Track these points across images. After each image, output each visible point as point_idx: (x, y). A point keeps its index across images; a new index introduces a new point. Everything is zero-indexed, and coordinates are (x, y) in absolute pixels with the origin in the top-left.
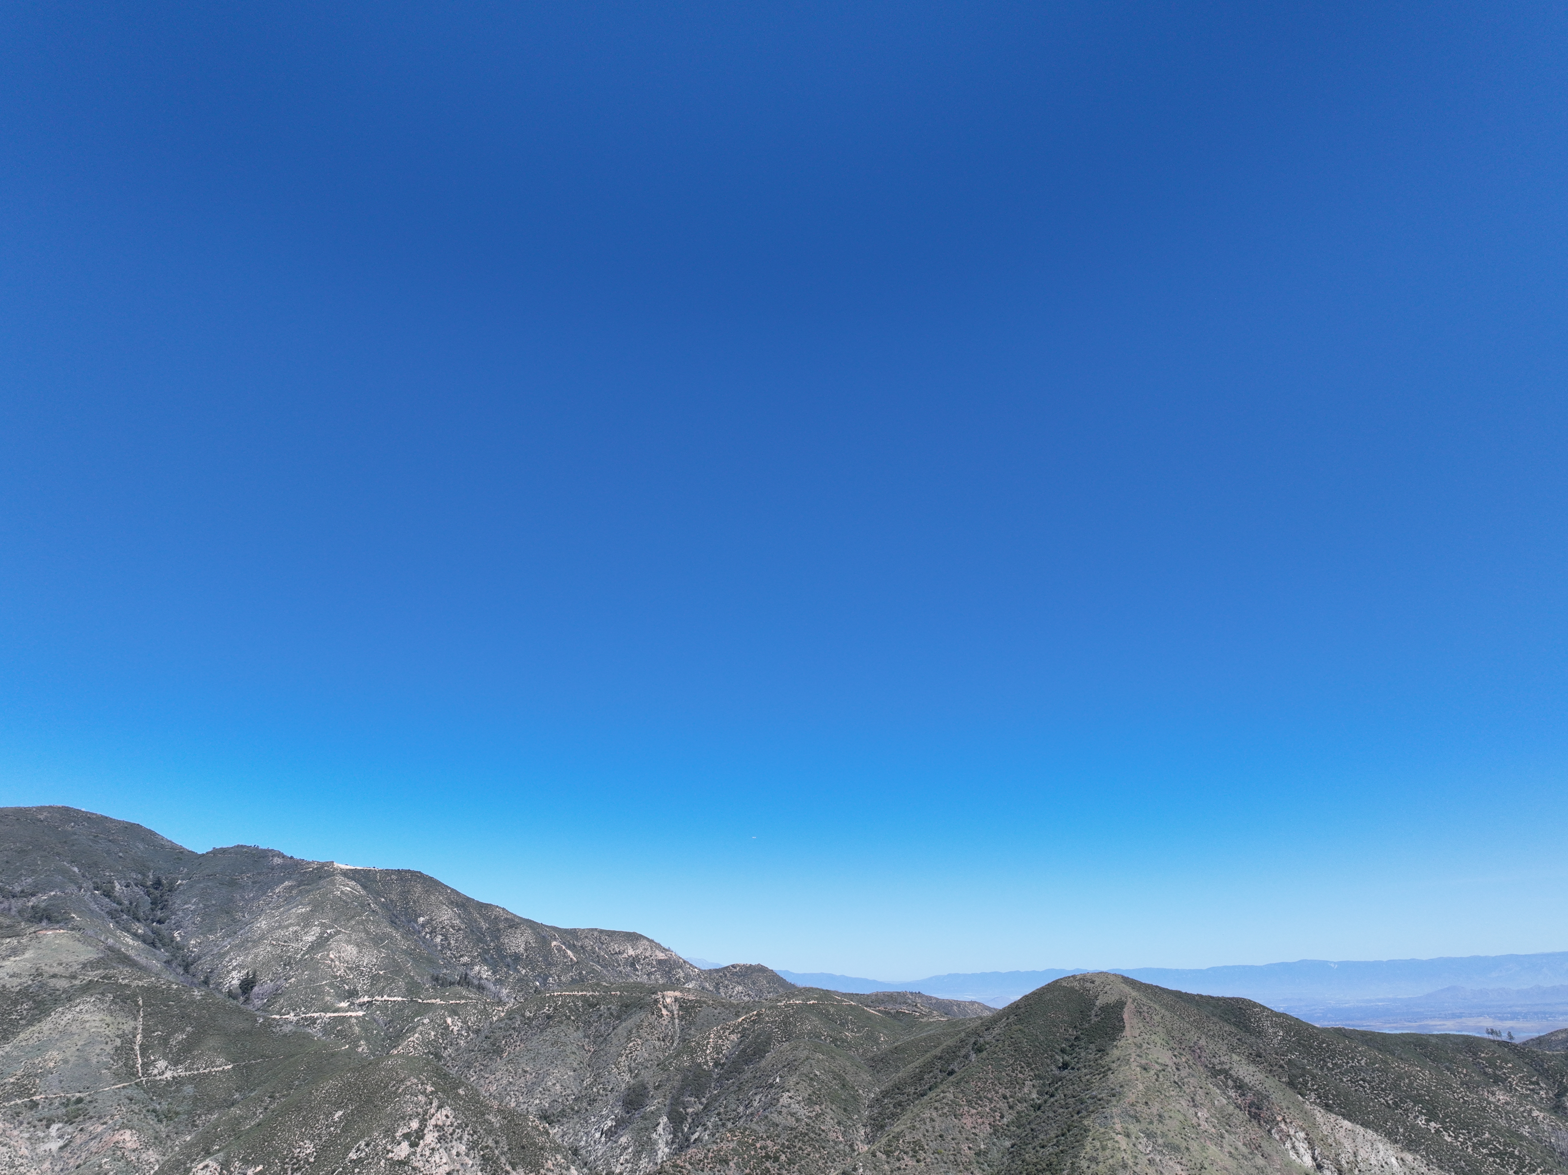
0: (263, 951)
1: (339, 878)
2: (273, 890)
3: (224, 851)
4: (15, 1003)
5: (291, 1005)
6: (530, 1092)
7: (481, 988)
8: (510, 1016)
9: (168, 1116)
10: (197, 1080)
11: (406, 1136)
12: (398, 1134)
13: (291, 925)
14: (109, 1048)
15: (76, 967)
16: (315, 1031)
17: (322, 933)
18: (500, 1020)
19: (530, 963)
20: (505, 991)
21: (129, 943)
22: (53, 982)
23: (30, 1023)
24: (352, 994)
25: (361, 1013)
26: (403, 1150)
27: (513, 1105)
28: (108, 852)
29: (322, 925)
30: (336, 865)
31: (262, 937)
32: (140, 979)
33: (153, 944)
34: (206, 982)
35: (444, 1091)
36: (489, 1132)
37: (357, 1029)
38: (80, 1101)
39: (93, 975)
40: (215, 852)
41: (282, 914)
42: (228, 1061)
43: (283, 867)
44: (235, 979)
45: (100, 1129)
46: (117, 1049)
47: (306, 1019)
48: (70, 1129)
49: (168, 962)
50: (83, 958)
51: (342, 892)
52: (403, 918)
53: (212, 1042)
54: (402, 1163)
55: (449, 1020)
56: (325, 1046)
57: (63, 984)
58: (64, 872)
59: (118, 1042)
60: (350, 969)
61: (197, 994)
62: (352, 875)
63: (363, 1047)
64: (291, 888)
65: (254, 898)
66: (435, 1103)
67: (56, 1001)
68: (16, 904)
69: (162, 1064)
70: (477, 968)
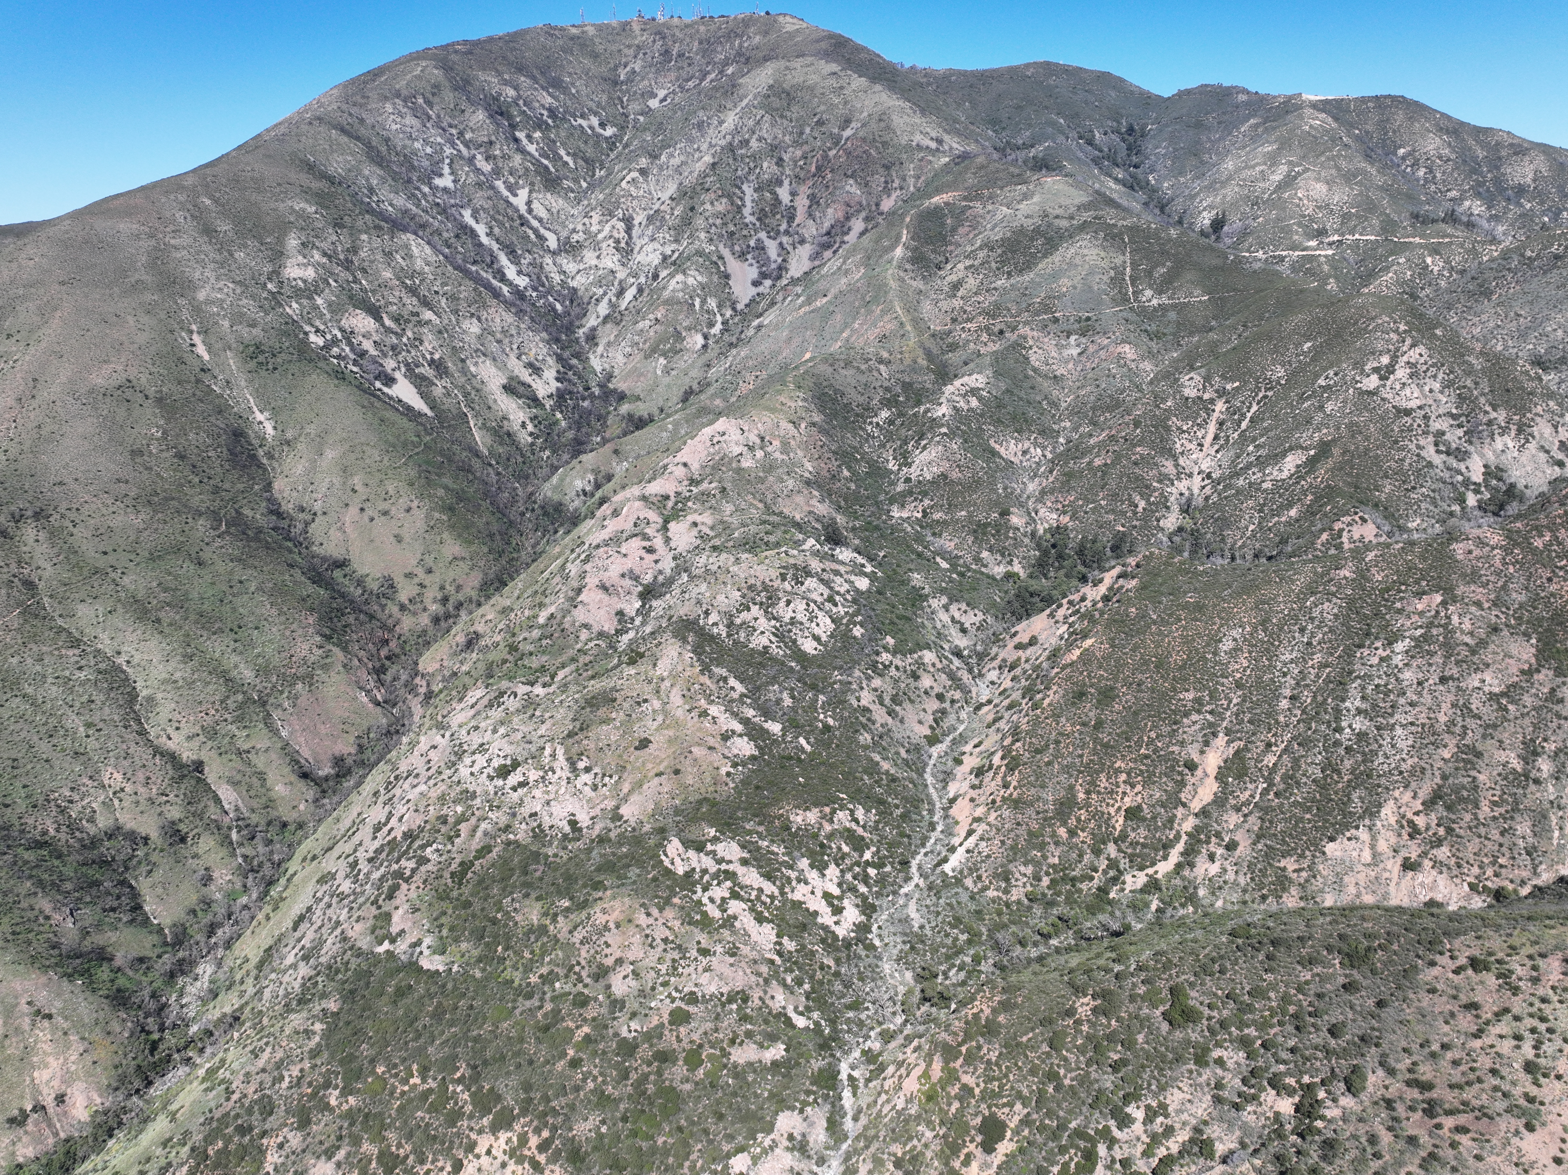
0: (1231, 192)
1: (1308, 111)
2: (1238, 129)
3: (1188, 92)
4: (1032, 239)
5: (1259, 244)
6: (1523, 335)
7: (1470, 225)
8: (1506, 255)
9: (1157, 336)
10: (1180, 308)
11: (1376, 370)
12: (1367, 368)
13: (1258, 164)
14: (1105, 278)
15: (1073, 209)
16: (1284, 269)
17: (1290, 171)
18: (1492, 260)
19: (1539, 195)
20: (1500, 229)
21: (1112, 188)
22: (1057, 222)
23: (1045, 256)
24: (1321, 233)
25: (1330, 252)
26: (1373, 382)
27: (1499, 348)
28: (1086, 102)
29: (1290, 163)
30: (1305, 96)
31: (1230, 178)
32: (1124, 219)
33: (1132, 188)
34: (1180, 222)
35: (1419, 331)
36: (1468, 373)
37: (1326, 268)
38: (1088, 319)
39: (1087, 216)
40: (1181, 94)
41: (1248, 153)
42: (1205, 293)
43: (1247, 104)
44: (1205, 219)
45: (1106, 342)
46: (1112, 279)
47: (1274, 257)
48: (1084, 340)
49: (1146, 204)
50: (1077, 201)
51: (1311, 126)
52: (1380, 151)
53: (1189, 276)
54: (1370, 393)
55: (1429, 260)
56: (1294, 283)
57: (1064, 223)
58: (1053, 124)
59: (1112, 273)
60: (1319, 208)
61: (1173, 233)
62: (1323, 106)
63: (1332, 285)
64: (1256, 126)
65: (1220, 139)
66: (1408, 341)
67: (1061, 238)
68: (1021, 155)
69: (1149, 293)
70: (1467, 203)
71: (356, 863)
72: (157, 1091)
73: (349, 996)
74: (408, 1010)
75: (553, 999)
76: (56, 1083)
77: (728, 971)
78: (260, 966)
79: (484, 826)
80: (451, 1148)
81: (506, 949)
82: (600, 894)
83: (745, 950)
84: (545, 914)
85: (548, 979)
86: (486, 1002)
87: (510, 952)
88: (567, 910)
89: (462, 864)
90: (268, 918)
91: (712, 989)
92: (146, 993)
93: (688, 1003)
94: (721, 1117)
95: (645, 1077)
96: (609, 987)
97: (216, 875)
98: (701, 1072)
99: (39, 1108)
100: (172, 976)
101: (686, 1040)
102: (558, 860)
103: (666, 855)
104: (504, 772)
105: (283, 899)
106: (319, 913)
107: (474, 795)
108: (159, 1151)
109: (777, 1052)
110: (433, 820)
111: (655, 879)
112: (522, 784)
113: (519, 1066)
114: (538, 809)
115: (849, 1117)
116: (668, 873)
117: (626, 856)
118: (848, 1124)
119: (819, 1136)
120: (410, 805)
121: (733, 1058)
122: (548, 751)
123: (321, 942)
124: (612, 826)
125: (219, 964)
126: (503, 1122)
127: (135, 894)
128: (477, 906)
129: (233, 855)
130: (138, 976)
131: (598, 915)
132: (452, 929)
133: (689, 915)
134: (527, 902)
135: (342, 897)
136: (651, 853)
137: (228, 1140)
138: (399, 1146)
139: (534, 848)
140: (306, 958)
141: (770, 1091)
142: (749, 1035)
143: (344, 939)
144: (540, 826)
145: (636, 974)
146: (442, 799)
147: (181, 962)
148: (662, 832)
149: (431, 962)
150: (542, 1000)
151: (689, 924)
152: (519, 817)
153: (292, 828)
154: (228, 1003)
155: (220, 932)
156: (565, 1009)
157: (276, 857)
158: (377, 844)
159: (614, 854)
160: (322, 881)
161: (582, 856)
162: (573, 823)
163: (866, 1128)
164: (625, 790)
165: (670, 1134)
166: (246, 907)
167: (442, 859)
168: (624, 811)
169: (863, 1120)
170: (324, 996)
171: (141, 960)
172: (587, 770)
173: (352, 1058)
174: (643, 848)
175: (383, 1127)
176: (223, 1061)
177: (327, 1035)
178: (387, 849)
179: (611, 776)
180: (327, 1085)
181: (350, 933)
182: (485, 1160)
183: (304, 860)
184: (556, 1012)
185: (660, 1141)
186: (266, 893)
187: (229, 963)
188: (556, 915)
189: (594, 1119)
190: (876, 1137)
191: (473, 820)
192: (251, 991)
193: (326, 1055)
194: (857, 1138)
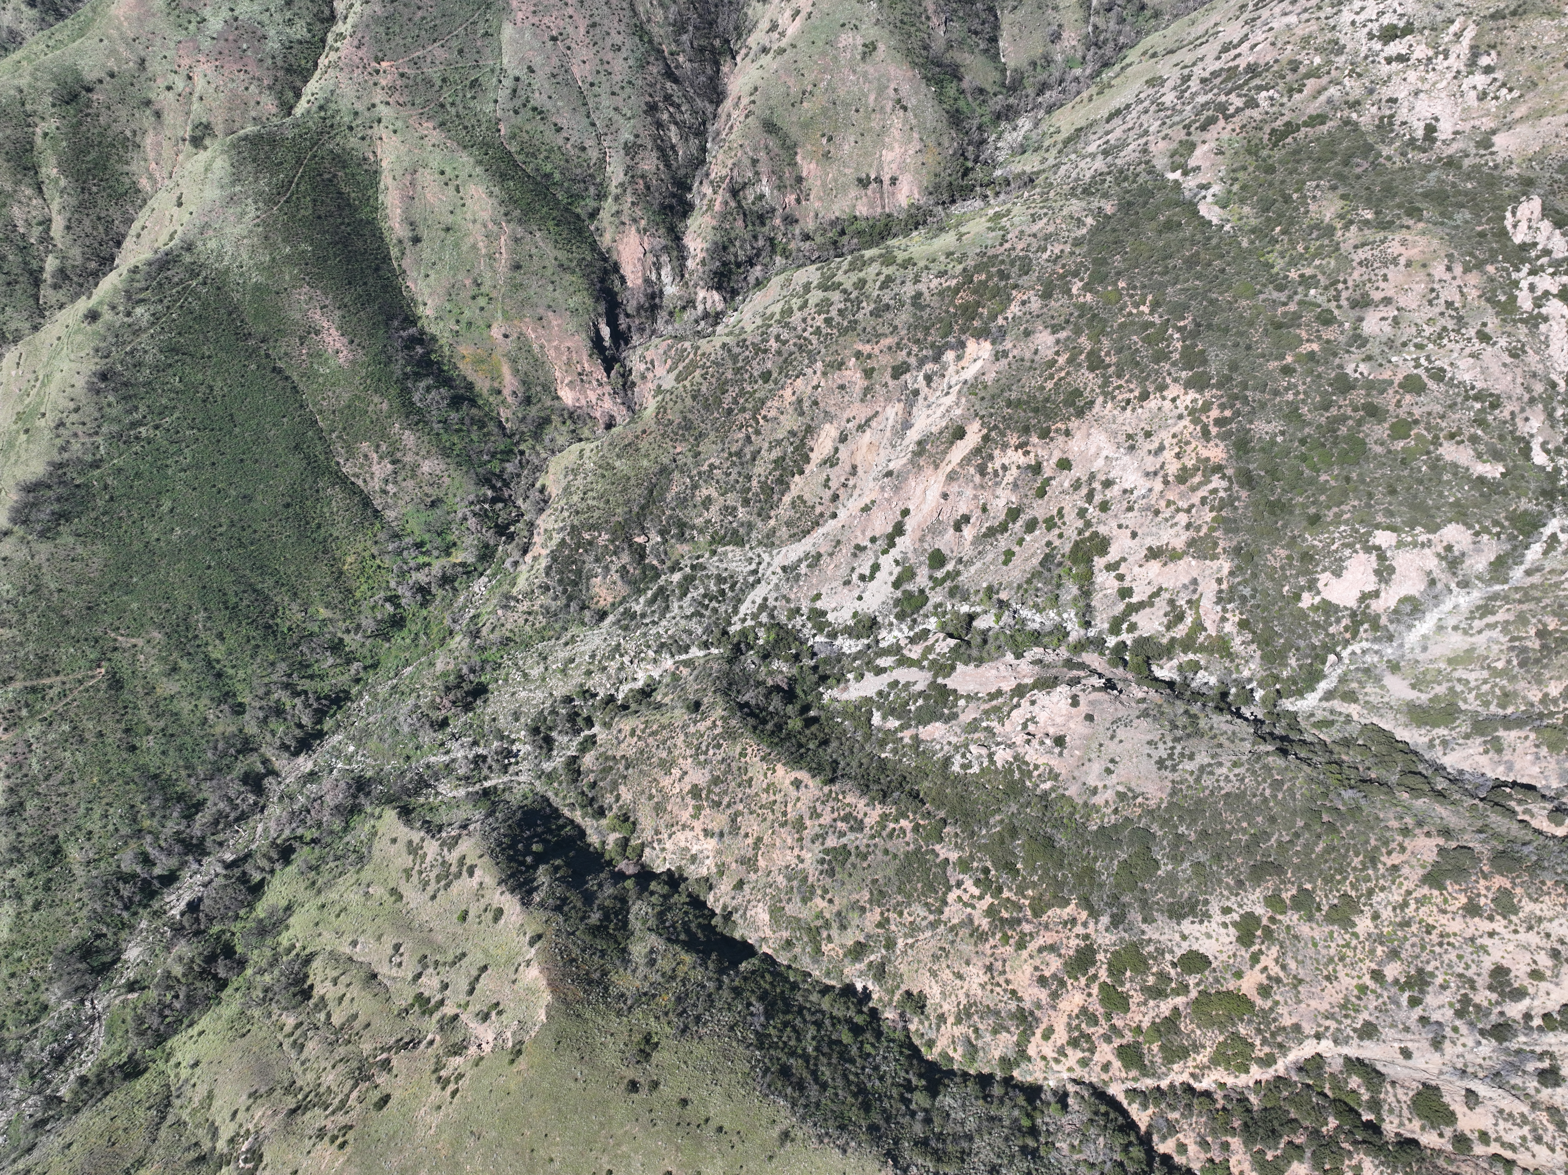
71: (1189, 77)
72: (956, 210)
73: (1126, 206)
74: (1167, 245)
75: (1301, 303)
76: (894, 166)
77: (1495, 368)
78: (1067, 142)
79: (1333, 91)
80: (1146, 379)
81: (1283, 232)
82: (1411, 222)
83: (1532, 358)
84: (1341, 217)
85: (1307, 282)
86: (1238, 273)
87: (1286, 238)
88: (1367, 222)
89: (1288, 124)
90: (1090, 99)
91: (1467, 377)
92: (976, 122)
93: (1432, 377)
94: (1393, 492)
95: (1344, 419)
96: (1361, 319)
97: (1065, 35)
98: (1400, 445)
99: (879, 180)
100: (998, 117)
101: (1405, 409)
102: (1388, 164)
103: (1514, 213)
104: (1389, 34)
105: (1110, 86)
106: (1134, 114)
107: (1341, 51)
108: (942, 258)
109: (1493, 471)
110: (1284, 62)
111: (1482, 235)
112: (1401, 58)
113: (1237, 345)
114: (1401, 96)
115: (1523, 568)
116: (1503, 234)
117: (1466, 193)
118: (1517, 573)
119: (1479, 563)
120: (1270, 34)
121: (1441, 450)
122: (1454, 28)
123: (1124, 144)
124: (1473, 151)
125: (1036, 125)
126: (1198, 383)
127: (996, 27)
128: (1278, 177)
129: (1086, 21)
130: (974, 105)
131: (1396, 243)
132: (1243, 188)
133: (1494, 291)
134: (1330, 195)
135: (1161, 107)
136: (1497, 203)
137: (990, 277)
138: (1108, 354)
139: (1370, 140)
140: (1106, 153)
141: (1458, 500)
142: (1474, 440)
143: (1145, 151)
144: (1392, 116)
145: (1396, 321)
146: (1306, 40)
147: (1009, 107)
148: (1527, 185)
149: (1209, 211)
150: (1290, 298)
151: (1488, 300)
152: (1375, 97)
153: (1148, 13)
154: (1029, 164)
155: (1048, 94)
156: (1308, 316)
157: (1122, 40)
158: (1217, 65)
159: (1454, 186)
160: (1150, 83)
161: (1417, 172)
162: (1430, 130)
163: (1533, 586)
164: (1517, 115)
165: (1336, 478)
166: (1077, 79)
167: (1271, 110)
168: (1500, 141)
169: (1536, 579)
170: (1106, 196)
171: (981, 91)
172: (1488, 70)
173: (1103, 262)
174: (1493, 193)
175: (1102, 332)
176: (1009, 211)
177: (1095, 231)
178: (1224, 75)
179: (1511, 90)
180: (1076, 274)
181: (1152, 148)
182: (1167, 404)
183: (1144, 53)
184: (1297, 316)
185: (1323, 477)
186: (1098, 73)
187: (1044, 127)
188: (1351, 222)
189: (1276, 426)
190: (1538, 600)
191: (1325, 80)
192: (1051, 161)
193: (1085, 248)
194: (1517, 589)
